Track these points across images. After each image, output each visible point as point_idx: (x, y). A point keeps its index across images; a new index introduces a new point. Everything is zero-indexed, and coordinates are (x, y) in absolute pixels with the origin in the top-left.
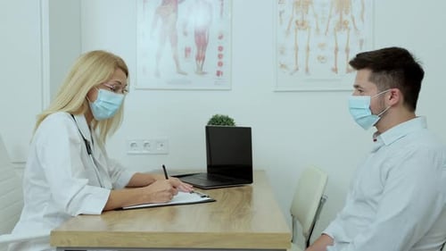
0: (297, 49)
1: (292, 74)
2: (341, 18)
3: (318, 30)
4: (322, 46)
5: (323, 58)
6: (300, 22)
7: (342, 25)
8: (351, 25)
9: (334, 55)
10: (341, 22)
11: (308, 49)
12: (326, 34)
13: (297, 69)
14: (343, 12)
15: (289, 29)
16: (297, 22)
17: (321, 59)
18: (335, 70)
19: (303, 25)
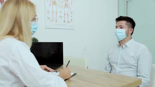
0: (53, 12)
1: (51, 21)
2: (66, 3)
3: (59, 6)
4: (61, 12)
5: (61, 17)
6: (54, 2)
7: (66, 5)
8: (68, 6)
9: (64, 16)
10: (66, 4)
11: (56, 13)
12: (62, 8)
13: (53, 20)
14: (67, 1)
15: (50, 4)
16: (53, 2)
17: (60, 17)
18: (64, 21)
19: (55, 3)
